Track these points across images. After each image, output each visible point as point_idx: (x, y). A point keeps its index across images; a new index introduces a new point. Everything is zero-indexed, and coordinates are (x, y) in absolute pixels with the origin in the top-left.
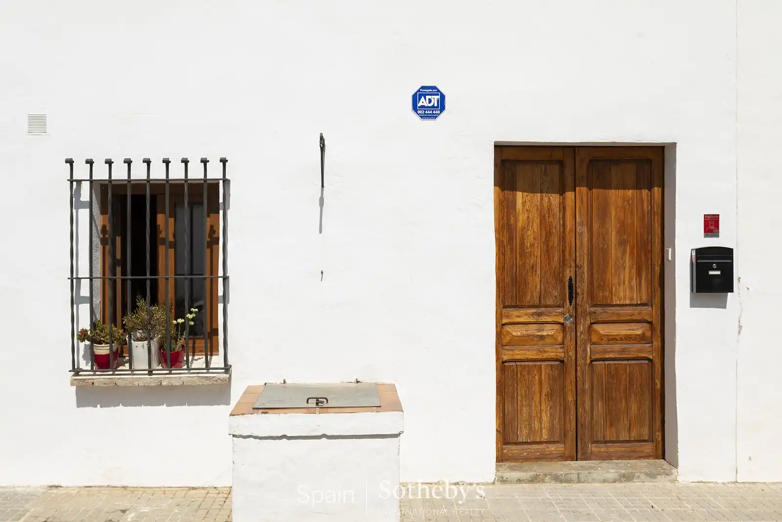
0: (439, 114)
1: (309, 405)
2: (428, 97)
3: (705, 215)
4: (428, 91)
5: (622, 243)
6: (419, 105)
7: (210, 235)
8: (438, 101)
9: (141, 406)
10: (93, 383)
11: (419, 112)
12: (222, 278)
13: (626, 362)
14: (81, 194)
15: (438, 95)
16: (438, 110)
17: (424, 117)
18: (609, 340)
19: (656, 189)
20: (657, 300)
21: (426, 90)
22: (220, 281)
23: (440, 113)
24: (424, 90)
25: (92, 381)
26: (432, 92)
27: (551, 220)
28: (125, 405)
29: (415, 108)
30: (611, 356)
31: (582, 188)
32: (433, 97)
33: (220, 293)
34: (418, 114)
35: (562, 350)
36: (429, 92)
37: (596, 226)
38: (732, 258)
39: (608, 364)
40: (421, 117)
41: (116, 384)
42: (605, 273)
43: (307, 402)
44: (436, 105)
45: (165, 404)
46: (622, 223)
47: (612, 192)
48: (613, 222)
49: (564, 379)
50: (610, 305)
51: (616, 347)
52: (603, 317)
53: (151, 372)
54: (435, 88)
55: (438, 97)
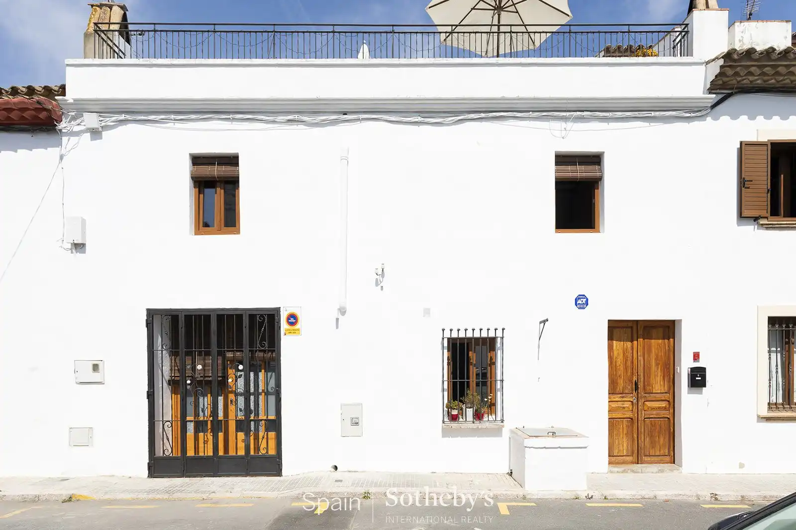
0: (586, 307)
1: (550, 435)
2: (581, 300)
3: (693, 352)
4: (581, 297)
5: (657, 365)
7: (490, 361)
10: (452, 427)
13: (658, 419)
15: (585, 298)
16: (585, 305)
17: (580, 308)
18: (652, 409)
19: (671, 339)
20: (671, 391)
24: (579, 297)
26: (583, 297)
27: (627, 354)
28: (461, 437)
29: (576, 304)
30: (652, 416)
31: (641, 339)
32: (583, 299)
35: (632, 414)
37: (646, 357)
38: (705, 372)
39: (651, 420)
40: (578, 308)
42: (650, 378)
43: (548, 434)
44: (584, 303)
46: (657, 356)
47: (653, 341)
48: (653, 356)
49: (633, 427)
50: (652, 393)
51: (654, 412)
52: (649, 399)
53: (473, 422)
54: (584, 295)
55: (585, 300)
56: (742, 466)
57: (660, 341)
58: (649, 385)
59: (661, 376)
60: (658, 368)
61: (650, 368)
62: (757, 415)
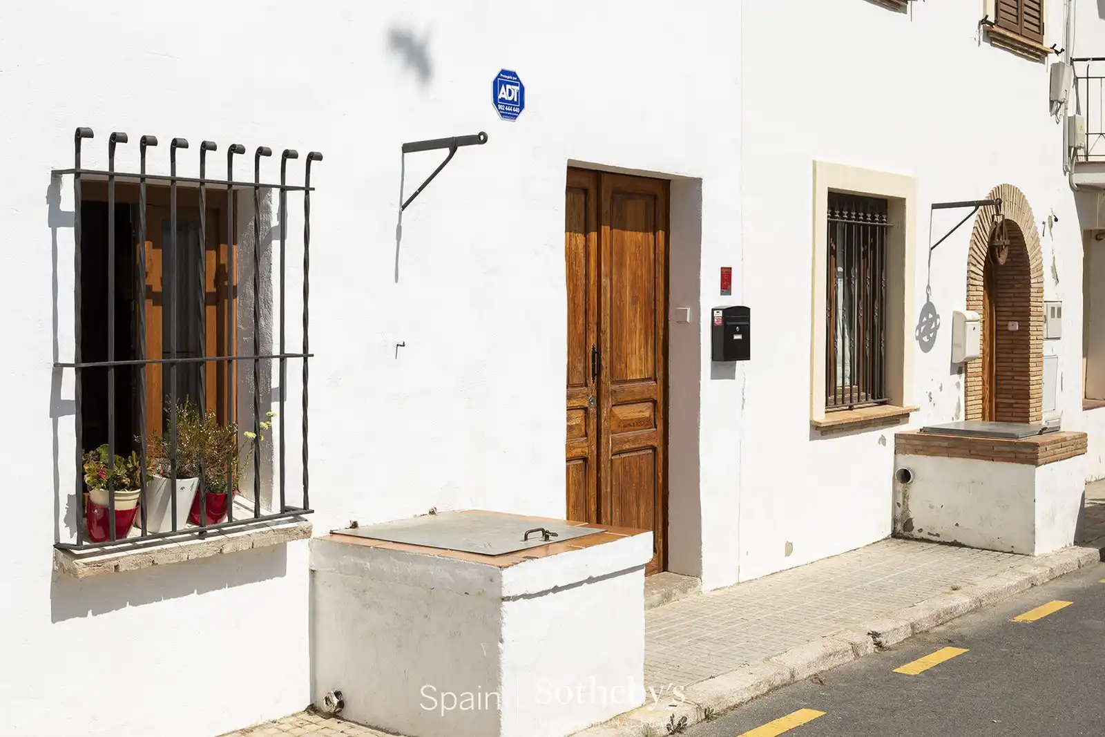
0: (519, 114)
1: (530, 543)
2: (508, 87)
3: (722, 268)
4: (508, 77)
5: (635, 300)
6: (499, 97)
7: (217, 282)
8: (518, 93)
9: (160, 600)
10: (116, 567)
11: (500, 107)
12: (279, 359)
13: (635, 454)
14: (60, 197)
15: (517, 85)
16: (516, 107)
17: (506, 115)
18: (625, 426)
19: (660, 231)
20: (660, 374)
21: (506, 77)
22: (276, 363)
23: (520, 111)
24: (504, 76)
25: (116, 562)
26: (512, 80)
27: (577, 268)
28: (134, 604)
29: (496, 101)
30: (627, 446)
31: (606, 227)
32: (513, 87)
33: (275, 383)
34: (499, 110)
35: (585, 444)
36: (509, 79)
37: (615, 278)
38: (749, 321)
39: (624, 458)
40: (502, 115)
41: (153, 562)
42: (621, 340)
43: (526, 538)
44: (515, 100)
45: (196, 591)
46: (634, 274)
47: (627, 234)
48: (627, 274)
49: (586, 485)
50: (626, 381)
51: (630, 434)
52: (622, 397)
53: (202, 535)
54: (514, 74)
55: (517, 88)
56: (789, 548)
57: (640, 235)
58: (620, 357)
59: (641, 330)
60: (636, 309)
61: (621, 310)
62: (811, 421)
